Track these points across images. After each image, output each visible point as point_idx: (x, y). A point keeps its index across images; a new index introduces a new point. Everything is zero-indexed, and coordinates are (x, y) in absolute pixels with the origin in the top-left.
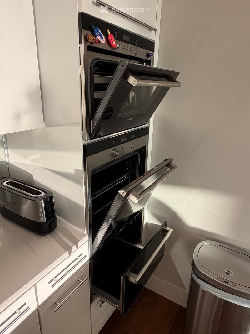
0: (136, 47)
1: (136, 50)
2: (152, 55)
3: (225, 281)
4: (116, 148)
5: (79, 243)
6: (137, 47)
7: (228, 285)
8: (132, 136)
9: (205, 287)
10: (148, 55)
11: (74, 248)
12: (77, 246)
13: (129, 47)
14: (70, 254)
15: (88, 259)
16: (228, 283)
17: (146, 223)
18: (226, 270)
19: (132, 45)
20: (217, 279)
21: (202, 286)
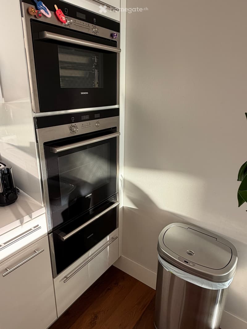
0: (94, 25)
1: (95, 29)
2: (115, 34)
3: (185, 261)
4: (75, 125)
5: (33, 214)
6: (96, 26)
7: (188, 264)
8: (97, 116)
9: (168, 268)
10: (112, 35)
11: (26, 218)
12: (31, 217)
13: (86, 25)
14: (22, 223)
15: (47, 232)
16: (188, 263)
17: (123, 207)
18: (188, 251)
19: (89, 23)
20: (177, 259)
21: (165, 267)
